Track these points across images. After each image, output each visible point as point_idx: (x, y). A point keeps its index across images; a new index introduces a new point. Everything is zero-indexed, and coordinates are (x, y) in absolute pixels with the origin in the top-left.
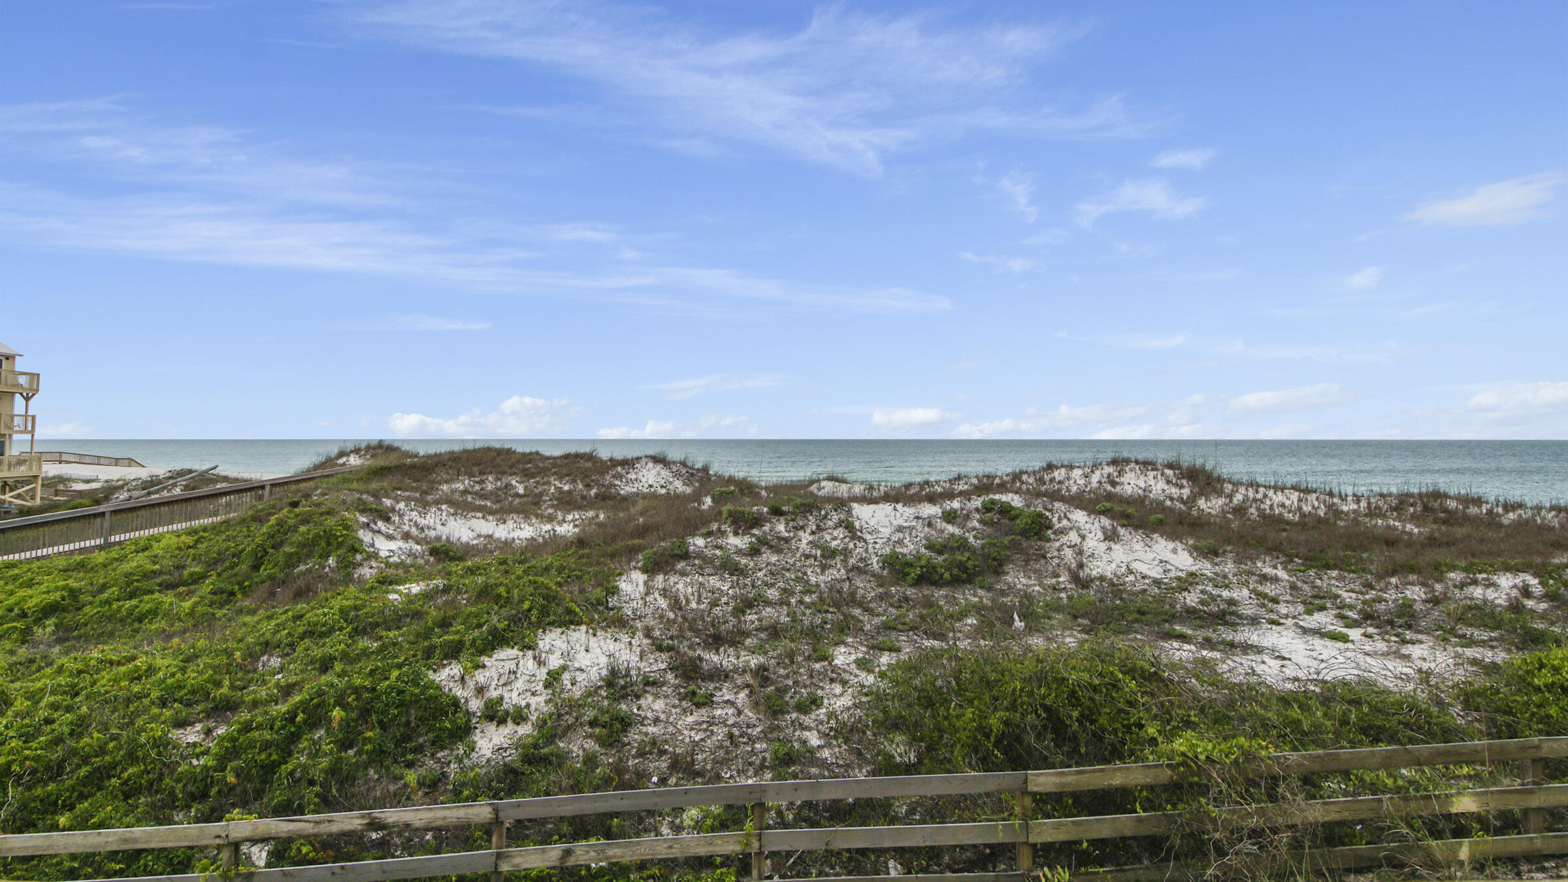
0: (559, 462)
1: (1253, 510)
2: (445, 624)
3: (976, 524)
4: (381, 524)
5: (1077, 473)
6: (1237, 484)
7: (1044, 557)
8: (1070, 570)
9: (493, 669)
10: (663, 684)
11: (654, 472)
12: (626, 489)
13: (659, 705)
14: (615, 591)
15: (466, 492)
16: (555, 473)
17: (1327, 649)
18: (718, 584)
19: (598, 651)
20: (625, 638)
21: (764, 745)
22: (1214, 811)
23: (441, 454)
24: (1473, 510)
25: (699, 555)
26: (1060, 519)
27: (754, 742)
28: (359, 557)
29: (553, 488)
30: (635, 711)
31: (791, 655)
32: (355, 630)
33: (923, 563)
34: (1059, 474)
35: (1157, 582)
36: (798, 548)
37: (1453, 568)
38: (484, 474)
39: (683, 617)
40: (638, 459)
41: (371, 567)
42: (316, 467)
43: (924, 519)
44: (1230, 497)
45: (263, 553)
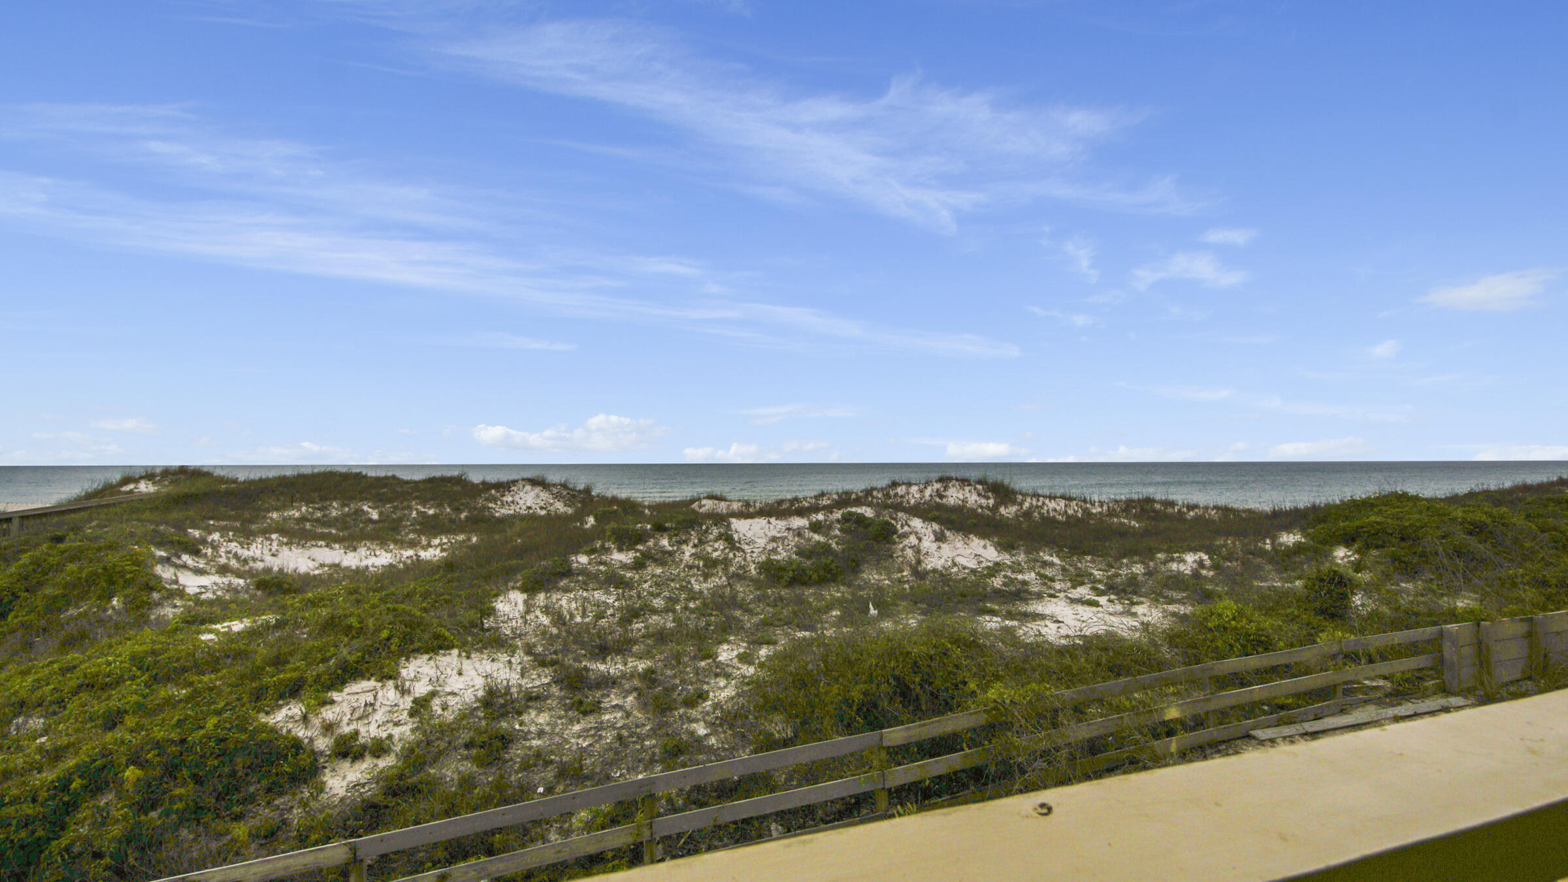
0: (422, 486)
1: (1036, 514)
2: (278, 662)
3: (837, 532)
4: (186, 558)
5: (914, 489)
6: (1025, 495)
7: (892, 557)
8: (911, 566)
9: (345, 704)
10: (547, 698)
11: (532, 494)
12: (502, 512)
13: (543, 718)
14: (492, 612)
15: (303, 519)
16: (417, 498)
17: (1086, 612)
18: (603, 598)
19: (473, 673)
20: (504, 658)
21: (654, 742)
22: (1016, 740)
23: (268, 479)
24: (1170, 510)
25: (583, 571)
26: (902, 526)
27: (643, 740)
28: (156, 596)
29: (415, 512)
30: (517, 727)
31: (678, 657)
32: (155, 678)
33: (794, 567)
34: (901, 490)
35: (973, 571)
36: (681, 560)
37: (1160, 551)
38: (326, 499)
39: (569, 633)
40: (514, 482)
41: (175, 606)
42: (89, 496)
43: (794, 530)
44: (1021, 504)
45: (11, 597)
